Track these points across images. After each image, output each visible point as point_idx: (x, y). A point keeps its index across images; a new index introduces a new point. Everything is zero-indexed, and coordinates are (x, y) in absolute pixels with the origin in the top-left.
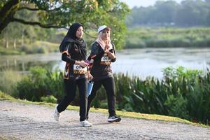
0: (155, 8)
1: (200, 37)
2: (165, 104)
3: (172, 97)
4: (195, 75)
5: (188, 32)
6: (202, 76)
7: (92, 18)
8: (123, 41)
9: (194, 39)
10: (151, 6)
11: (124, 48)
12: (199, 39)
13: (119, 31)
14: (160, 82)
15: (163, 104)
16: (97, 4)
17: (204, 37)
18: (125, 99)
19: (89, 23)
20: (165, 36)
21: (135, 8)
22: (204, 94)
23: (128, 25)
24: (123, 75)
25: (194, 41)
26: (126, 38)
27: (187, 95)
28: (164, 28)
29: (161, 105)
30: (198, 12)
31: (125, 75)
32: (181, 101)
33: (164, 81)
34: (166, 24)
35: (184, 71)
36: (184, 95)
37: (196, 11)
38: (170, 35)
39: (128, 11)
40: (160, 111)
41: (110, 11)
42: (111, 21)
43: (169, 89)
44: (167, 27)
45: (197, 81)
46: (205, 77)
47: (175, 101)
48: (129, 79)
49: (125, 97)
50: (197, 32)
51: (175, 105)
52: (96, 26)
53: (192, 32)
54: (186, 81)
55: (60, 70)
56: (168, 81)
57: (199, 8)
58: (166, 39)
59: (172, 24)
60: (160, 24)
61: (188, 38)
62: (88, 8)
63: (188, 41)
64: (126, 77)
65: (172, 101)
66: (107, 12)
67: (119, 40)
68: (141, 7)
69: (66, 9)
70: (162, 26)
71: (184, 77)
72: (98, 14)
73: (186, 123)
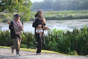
0: (44, 3)
1: (64, 15)
2: (48, 45)
3: (51, 42)
4: (61, 32)
5: (58, 13)
6: (64, 33)
7: (15, 7)
8: (29, 17)
9: (61, 16)
10: (42, 2)
11: (30, 21)
12: (63, 16)
13: (27, 13)
14: (46, 35)
15: (47, 45)
16: (17, 1)
17: (66, 15)
18: (30, 43)
19: (14, 10)
20: (48, 15)
21: (35, 3)
22: (65, 40)
23: (31, 10)
24: (29, 33)
25: (61, 17)
26: (30, 16)
27: (58, 41)
28: (48, 11)
29: (46, 46)
30: (63, 4)
31: (30, 33)
32: (55, 44)
33: (48, 35)
34: (49, 9)
35: (56, 31)
36: (56, 41)
37: (62, 4)
38: (50, 14)
39: (31, 4)
40: (46, 48)
41: (23, 4)
42: (24, 8)
43: (50, 39)
44: (49, 11)
45: (62, 35)
46: (66, 33)
47: (52, 44)
48: (32, 35)
49: (30, 42)
50: (62, 13)
51: (52, 46)
52: (17, 11)
53: (60, 13)
54: (57, 35)
55: (1, 31)
56: (49, 35)
57: (63, 2)
58: (49, 16)
59: (51, 9)
60: (46, 9)
61: (58, 16)
62: (14, 3)
63: (58, 17)
64: (31, 33)
65: (51, 44)
66: (22, 5)
67: (27, 17)
68: (38, 2)
69: (4, 4)
70: (47, 10)
71: (56, 33)
72: (18, 5)
73: (57, 54)
